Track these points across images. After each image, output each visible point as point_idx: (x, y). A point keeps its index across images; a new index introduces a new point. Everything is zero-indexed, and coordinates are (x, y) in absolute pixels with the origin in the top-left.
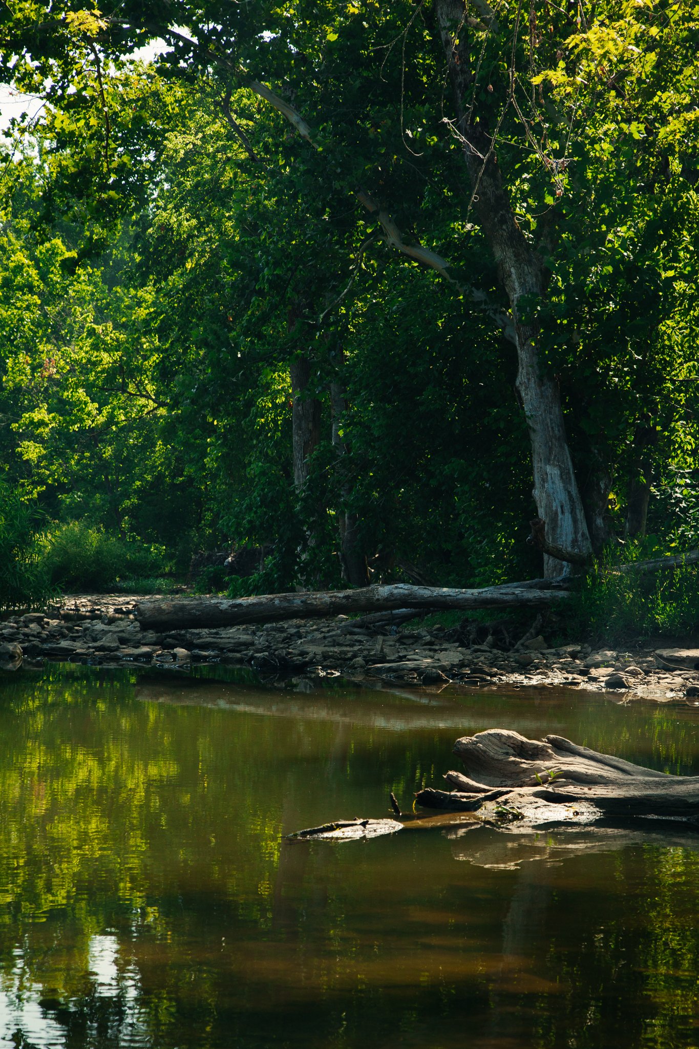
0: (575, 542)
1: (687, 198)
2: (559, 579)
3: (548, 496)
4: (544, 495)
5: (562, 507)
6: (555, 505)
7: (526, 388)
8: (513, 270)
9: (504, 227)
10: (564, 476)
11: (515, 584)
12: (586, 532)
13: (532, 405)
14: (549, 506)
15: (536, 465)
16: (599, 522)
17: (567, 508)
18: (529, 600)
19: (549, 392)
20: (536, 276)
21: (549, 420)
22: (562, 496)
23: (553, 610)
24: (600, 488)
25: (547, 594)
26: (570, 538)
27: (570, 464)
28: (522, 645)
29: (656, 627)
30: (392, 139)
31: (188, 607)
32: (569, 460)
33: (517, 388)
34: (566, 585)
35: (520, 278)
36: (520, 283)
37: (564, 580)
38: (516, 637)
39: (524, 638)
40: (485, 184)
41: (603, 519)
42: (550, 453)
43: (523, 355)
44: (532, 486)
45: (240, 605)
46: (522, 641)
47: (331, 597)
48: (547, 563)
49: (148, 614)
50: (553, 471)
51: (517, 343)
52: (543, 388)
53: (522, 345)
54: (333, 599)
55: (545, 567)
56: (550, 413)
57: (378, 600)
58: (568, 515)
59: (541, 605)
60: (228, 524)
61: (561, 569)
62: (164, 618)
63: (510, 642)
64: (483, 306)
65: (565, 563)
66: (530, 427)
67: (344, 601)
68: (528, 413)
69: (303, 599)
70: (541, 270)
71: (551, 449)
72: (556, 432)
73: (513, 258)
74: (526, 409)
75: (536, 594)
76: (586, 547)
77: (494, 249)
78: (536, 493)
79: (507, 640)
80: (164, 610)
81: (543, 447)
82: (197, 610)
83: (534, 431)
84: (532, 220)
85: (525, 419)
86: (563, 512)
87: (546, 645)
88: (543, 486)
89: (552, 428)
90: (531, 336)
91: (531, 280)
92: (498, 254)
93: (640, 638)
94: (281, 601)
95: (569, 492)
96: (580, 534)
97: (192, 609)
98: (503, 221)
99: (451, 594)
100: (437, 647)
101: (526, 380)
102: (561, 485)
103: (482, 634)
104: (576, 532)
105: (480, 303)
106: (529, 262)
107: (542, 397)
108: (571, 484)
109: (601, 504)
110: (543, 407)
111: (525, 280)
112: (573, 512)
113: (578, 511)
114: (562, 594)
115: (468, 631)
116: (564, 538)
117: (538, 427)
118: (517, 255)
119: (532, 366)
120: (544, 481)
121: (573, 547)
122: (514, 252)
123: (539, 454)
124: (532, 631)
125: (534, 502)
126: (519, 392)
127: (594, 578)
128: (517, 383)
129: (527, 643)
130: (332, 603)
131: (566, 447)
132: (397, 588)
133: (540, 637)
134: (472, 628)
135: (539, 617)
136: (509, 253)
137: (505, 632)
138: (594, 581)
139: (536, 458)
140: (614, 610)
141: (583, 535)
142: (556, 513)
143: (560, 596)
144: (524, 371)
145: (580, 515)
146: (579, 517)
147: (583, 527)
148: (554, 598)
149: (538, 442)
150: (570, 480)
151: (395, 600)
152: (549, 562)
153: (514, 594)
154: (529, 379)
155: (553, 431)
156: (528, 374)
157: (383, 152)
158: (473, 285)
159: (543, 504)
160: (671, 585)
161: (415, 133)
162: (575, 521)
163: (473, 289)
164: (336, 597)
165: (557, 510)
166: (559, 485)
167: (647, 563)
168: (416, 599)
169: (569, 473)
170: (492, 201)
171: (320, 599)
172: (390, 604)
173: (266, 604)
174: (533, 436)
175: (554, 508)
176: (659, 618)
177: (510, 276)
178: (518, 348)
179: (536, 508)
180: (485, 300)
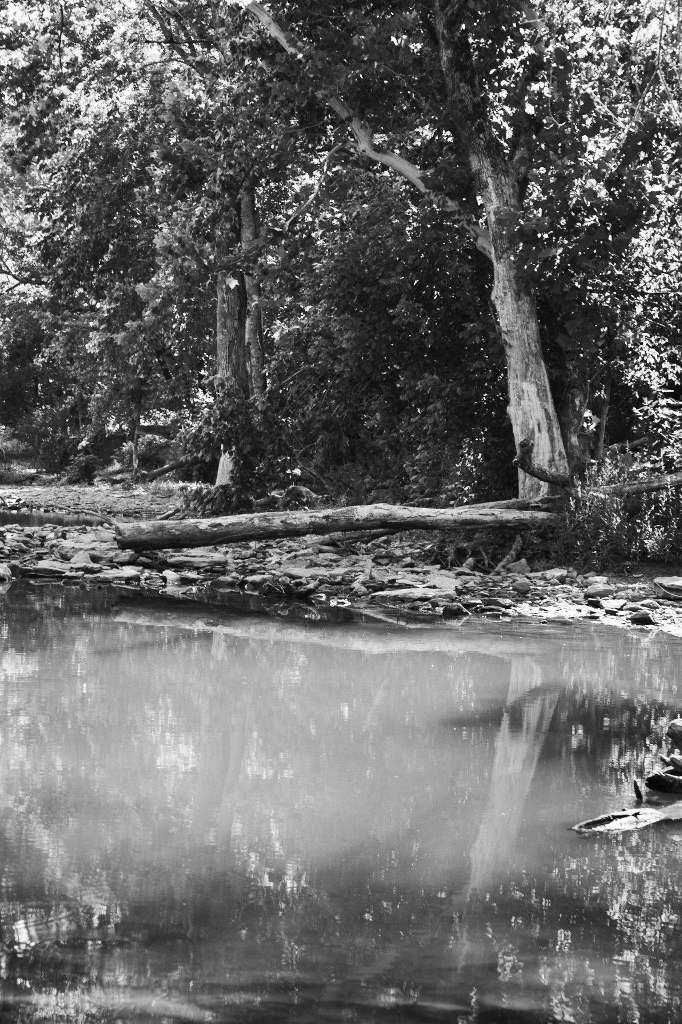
0: (552, 460)
1: (669, 108)
2: (538, 499)
3: (525, 414)
4: (520, 412)
5: (539, 425)
6: (532, 424)
7: (503, 302)
8: (490, 180)
9: (482, 136)
10: (540, 392)
11: (492, 504)
12: (563, 450)
13: (508, 320)
14: (525, 424)
15: (512, 381)
16: (574, 440)
17: (544, 426)
18: (509, 521)
19: (526, 307)
20: (513, 187)
21: (525, 336)
22: (539, 415)
23: (533, 531)
24: (575, 406)
25: (527, 515)
26: (548, 456)
27: (547, 380)
28: (503, 567)
29: (645, 552)
30: (376, 46)
31: (168, 527)
32: (546, 376)
33: (491, 302)
34: (545, 506)
35: (497, 189)
36: (497, 194)
37: (542, 501)
38: (496, 559)
39: (505, 560)
40: (462, 91)
41: (578, 437)
42: (527, 370)
43: (500, 269)
44: (507, 402)
45: (220, 525)
46: (502, 563)
47: (311, 517)
48: (524, 482)
49: (127, 533)
50: (530, 388)
51: (493, 256)
52: (520, 303)
53: (499, 258)
54: (313, 519)
55: (520, 486)
56: (527, 329)
57: (358, 520)
58: (545, 434)
59: (521, 526)
60: (185, 437)
61: (539, 489)
62: (144, 537)
63: (489, 564)
64: (457, 217)
65: (542, 483)
66: (506, 343)
67: (324, 521)
68: (504, 329)
69: (283, 518)
70: (518, 181)
71: (527, 365)
72: (533, 348)
73: (490, 168)
74: (501, 325)
75: (513, 515)
76: (563, 468)
77: (471, 159)
78: (511, 410)
79: (486, 562)
80: (144, 530)
81: (519, 363)
82: (177, 530)
83: (510, 346)
84: (508, 128)
85: (500, 334)
86: (540, 431)
87: (529, 569)
88: (519, 403)
89: (529, 344)
90: (508, 249)
91: (508, 191)
92: (475, 164)
93: (628, 563)
94: (260, 521)
95: (546, 410)
96: (557, 454)
97: (172, 528)
98: (480, 129)
99: (431, 514)
100: (419, 570)
101: (502, 295)
102: (539, 402)
103: (461, 555)
104: (553, 451)
105: (453, 213)
106: (506, 173)
107: (519, 311)
108: (547, 402)
109: (576, 421)
110: (519, 322)
111: (502, 191)
112: (550, 430)
113: (554, 429)
114: (541, 515)
115: (446, 552)
116: (541, 457)
117: (514, 343)
118: (494, 165)
119: (509, 280)
120: (520, 398)
121: (550, 466)
122: (491, 162)
123: (515, 371)
124: (513, 552)
125: (509, 420)
126: (494, 306)
127: (578, 501)
128: (493, 297)
129: (510, 566)
130: (311, 523)
131: (543, 364)
132: (376, 507)
133: (523, 561)
134: (450, 549)
135: (519, 538)
136: (487, 163)
137: (484, 554)
138: (577, 504)
139: (511, 375)
140: (601, 534)
141: (560, 454)
142: (533, 431)
143: (540, 517)
144: (501, 285)
145: (557, 433)
146: (556, 436)
147: (560, 445)
148: (533, 519)
149: (514, 358)
150: (547, 397)
151: (375, 520)
152: (524, 480)
153: (493, 514)
154: (505, 294)
155: (530, 347)
156: (504, 288)
157: (366, 59)
158: (447, 195)
159: (519, 422)
160: (658, 508)
161: (399, 40)
162: (552, 440)
163: (447, 199)
164: (315, 517)
165: (533, 429)
166: (536, 402)
167: (629, 485)
168: (395, 519)
169: (545, 390)
170: (470, 108)
171: (300, 519)
172: (369, 524)
173: (245, 523)
174: (508, 351)
175: (531, 427)
176: (649, 543)
177: (486, 187)
178: (494, 261)
179: (511, 426)
180: (459, 211)
